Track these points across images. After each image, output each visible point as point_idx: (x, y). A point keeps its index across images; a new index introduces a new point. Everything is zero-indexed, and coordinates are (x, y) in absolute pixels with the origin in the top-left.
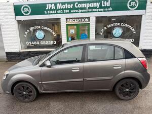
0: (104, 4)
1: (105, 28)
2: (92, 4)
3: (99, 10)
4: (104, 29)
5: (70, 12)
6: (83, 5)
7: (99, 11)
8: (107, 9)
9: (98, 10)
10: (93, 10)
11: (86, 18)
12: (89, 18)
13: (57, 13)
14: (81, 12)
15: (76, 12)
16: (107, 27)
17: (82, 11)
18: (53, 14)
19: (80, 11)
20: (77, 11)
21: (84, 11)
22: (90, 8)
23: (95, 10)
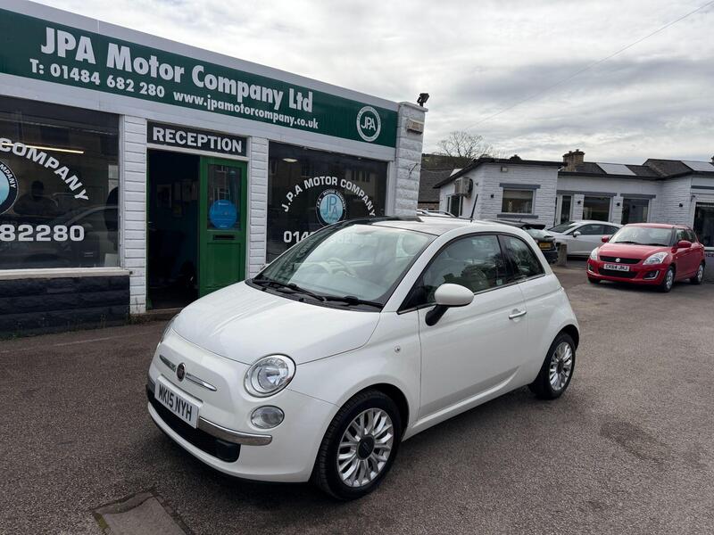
0: (295, 102)
1: (298, 189)
2: (258, 88)
3: (282, 118)
4: (294, 193)
5: (168, 99)
6: (225, 84)
7: (278, 123)
8: (302, 122)
9: (276, 117)
10: (261, 113)
11: (232, 137)
12: (243, 140)
13: (103, 87)
14: (217, 110)
15: (193, 106)
16: (302, 186)
17: (221, 105)
18: (80, 84)
19: (213, 104)
20: (199, 101)
21: (229, 106)
22: (248, 102)
23: (268, 114)
